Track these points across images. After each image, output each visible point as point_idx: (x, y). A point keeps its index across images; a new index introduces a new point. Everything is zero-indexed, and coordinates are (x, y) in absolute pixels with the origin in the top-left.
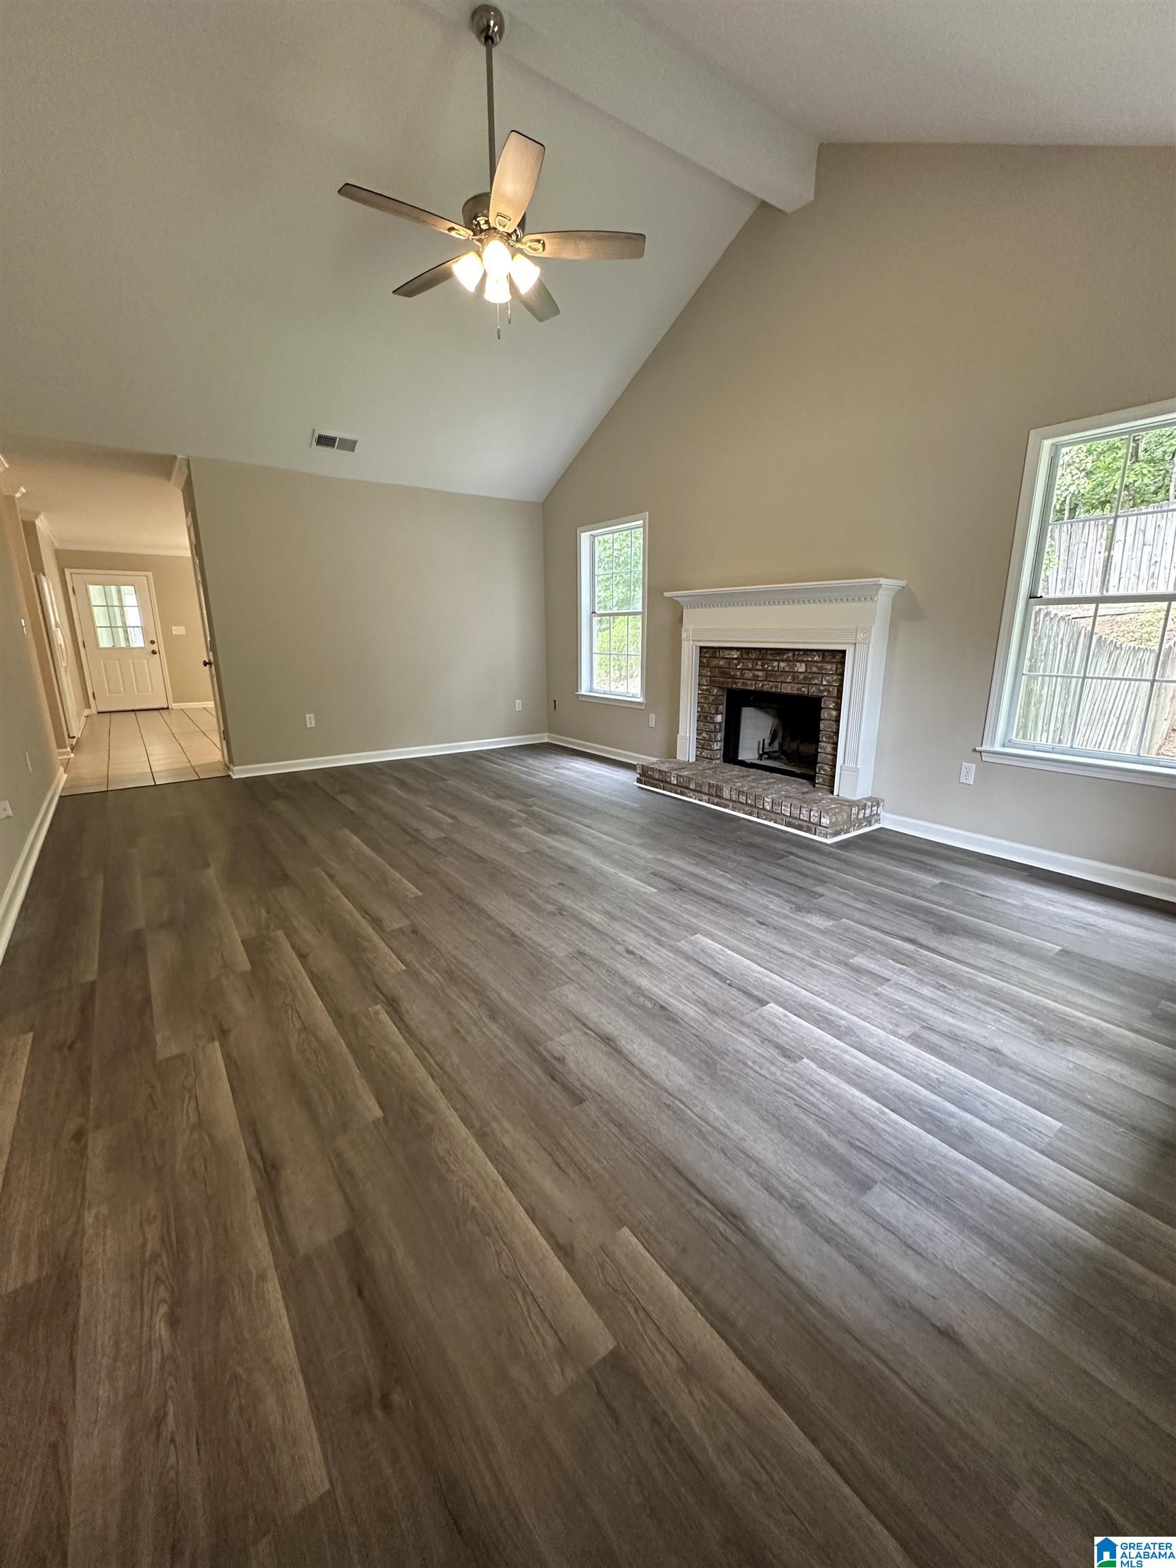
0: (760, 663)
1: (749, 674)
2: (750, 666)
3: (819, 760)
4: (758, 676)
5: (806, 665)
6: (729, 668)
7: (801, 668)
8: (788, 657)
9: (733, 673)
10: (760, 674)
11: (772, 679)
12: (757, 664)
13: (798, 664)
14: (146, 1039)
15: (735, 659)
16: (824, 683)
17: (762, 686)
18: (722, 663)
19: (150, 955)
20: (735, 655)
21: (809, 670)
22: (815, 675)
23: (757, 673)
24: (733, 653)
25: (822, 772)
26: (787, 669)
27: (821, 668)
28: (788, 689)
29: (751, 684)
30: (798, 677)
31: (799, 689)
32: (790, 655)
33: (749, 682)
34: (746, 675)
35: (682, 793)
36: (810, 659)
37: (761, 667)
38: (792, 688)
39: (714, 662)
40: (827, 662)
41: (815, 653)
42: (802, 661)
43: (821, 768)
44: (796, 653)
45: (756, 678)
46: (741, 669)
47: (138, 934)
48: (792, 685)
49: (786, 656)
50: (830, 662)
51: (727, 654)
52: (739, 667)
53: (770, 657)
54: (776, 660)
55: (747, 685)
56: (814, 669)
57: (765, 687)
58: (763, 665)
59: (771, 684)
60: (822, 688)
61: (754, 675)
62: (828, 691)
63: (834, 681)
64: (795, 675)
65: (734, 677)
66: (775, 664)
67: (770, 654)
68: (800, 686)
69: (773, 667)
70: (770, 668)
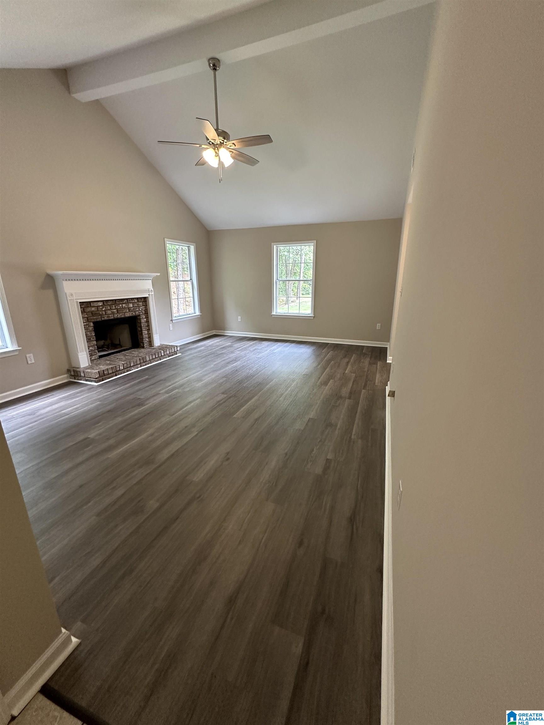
0: (114, 306)
1: (109, 312)
2: (109, 308)
3: (144, 337)
4: (114, 312)
5: (133, 304)
6: (98, 311)
7: (131, 305)
8: (125, 302)
9: (101, 313)
10: (115, 311)
11: (121, 312)
12: (112, 307)
13: (130, 304)
14: (356, 377)
15: (101, 306)
16: (140, 309)
17: (117, 316)
18: (93, 309)
19: (349, 390)
20: (100, 304)
21: (134, 306)
22: (137, 307)
23: (113, 311)
24: (98, 303)
25: (146, 341)
26: (126, 307)
27: (138, 304)
28: (128, 315)
29: (112, 316)
30: (131, 309)
31: (132, 314)
32: (126, 301)
33: (111, 315)
34: (108, 313)
35: (128, 371)
36: (133, 302)
37: (114, 308)
38: (129, 314)
39: (89, 309)
40: (139, 302)
41: (135, 299)
42: (131, 303)
43: (145, 340)
44: (128, 300)
45: (113, 313)
46: (105, 311)
47: (350, 398)
48: (129, 313)
49: (124, 302)
50: (140, 302)
51: (95, 304)
52: (103, 309)
53: (118, 303)
54: (121, 304)
55: (110, 317)
56: (136, 305)
57: (118, 316)
58: (115, 307)
59: (121, 314)
60: (140, 311)
61: (112, 312)
62: (142, 312)
63: (143, 308)
64: (129, 309)
65: (101, 315)
66: (121, 305)
67: (118, 302)
68: (132, 312)
69: (120, 307)
70: (119, 307)
